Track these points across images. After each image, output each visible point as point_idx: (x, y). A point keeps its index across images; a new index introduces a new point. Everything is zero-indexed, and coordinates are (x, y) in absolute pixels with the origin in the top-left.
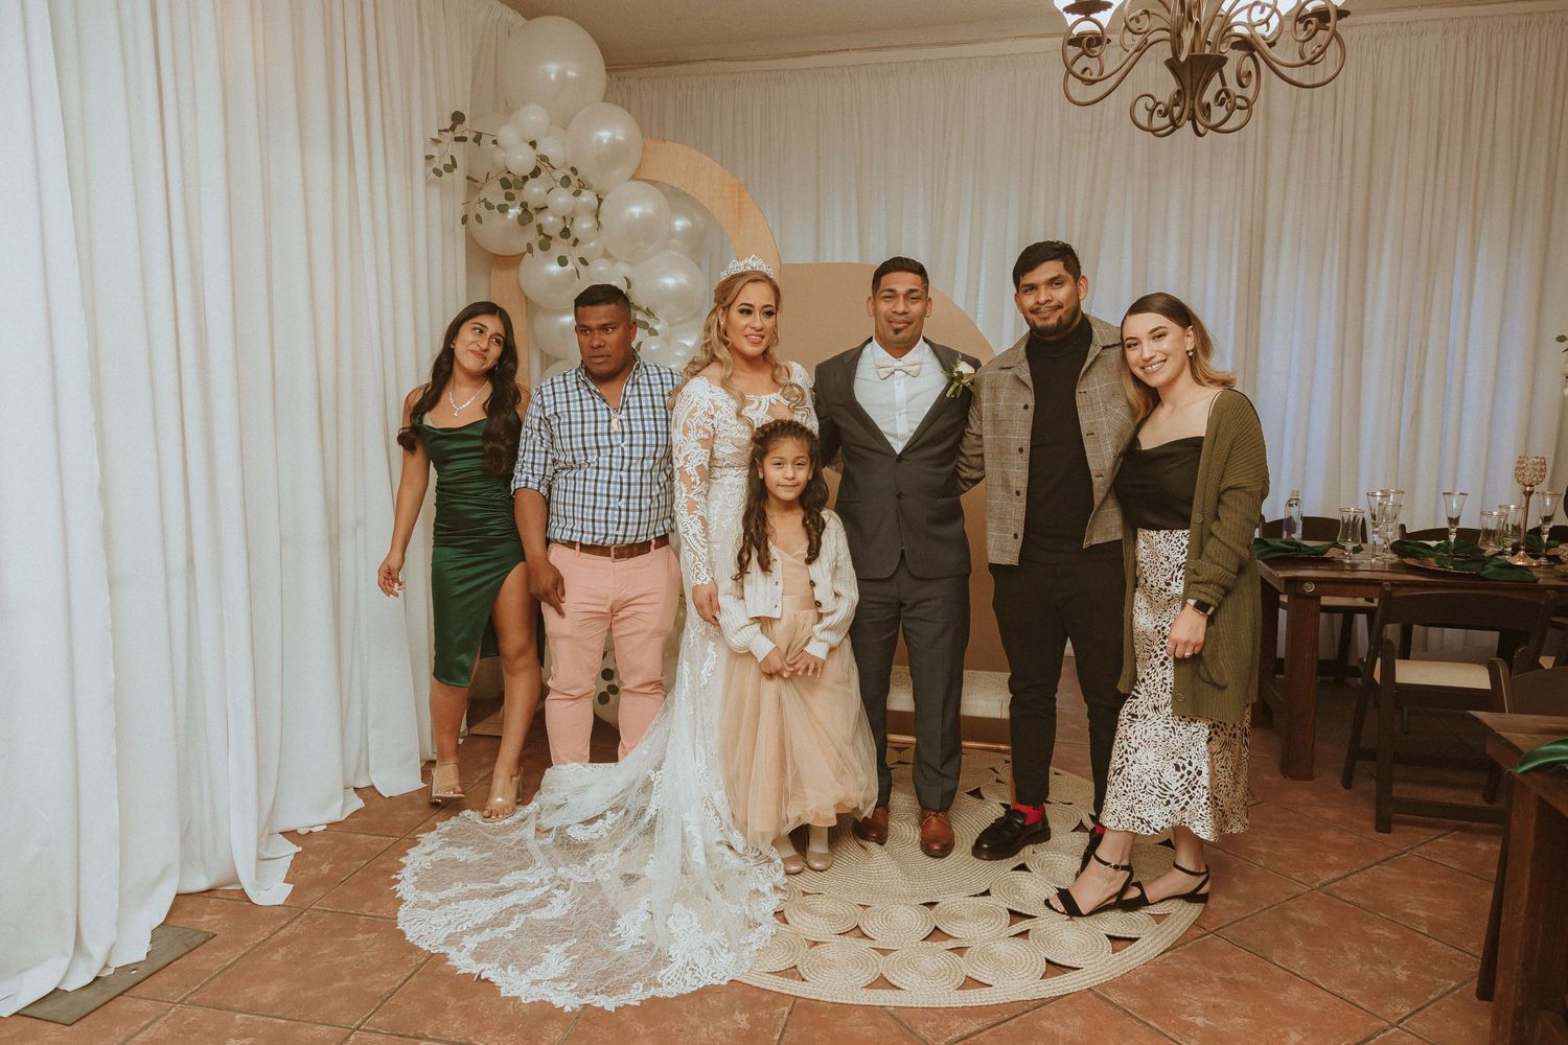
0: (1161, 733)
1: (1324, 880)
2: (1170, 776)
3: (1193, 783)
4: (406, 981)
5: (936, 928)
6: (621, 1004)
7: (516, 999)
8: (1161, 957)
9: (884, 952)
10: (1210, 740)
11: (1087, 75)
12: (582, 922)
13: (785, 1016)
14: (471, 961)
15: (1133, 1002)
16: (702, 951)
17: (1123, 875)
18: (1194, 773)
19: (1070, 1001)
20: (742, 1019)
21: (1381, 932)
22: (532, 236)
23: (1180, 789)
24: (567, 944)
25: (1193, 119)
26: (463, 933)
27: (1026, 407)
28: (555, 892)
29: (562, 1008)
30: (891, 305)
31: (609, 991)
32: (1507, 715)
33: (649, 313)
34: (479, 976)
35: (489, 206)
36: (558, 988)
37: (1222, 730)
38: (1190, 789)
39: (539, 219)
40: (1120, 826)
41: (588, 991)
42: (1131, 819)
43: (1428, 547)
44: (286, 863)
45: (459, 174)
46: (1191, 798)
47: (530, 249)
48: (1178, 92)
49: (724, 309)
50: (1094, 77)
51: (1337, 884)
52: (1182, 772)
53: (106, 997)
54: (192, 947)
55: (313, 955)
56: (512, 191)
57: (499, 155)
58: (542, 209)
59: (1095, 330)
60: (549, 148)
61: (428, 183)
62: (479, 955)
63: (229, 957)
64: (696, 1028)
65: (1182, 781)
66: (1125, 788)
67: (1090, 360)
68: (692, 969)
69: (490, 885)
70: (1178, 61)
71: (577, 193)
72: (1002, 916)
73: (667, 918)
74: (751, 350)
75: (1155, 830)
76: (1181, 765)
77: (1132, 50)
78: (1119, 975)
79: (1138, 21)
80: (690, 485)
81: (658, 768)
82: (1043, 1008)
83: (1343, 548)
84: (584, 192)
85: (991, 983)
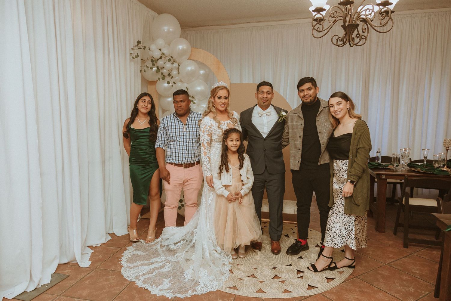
0: (341, 218)
1: (389, 262)
2: (344, 231)
3: (350, 233)
4: (124, 289)
5: (276, 275)
6: (185, 296)
7: (155, 295)
8: (342, 284)
9: (261, 282)
10: (355, 220)
11: (319, 30)
12: (174, 273)
13: (233, 300)
14: (142, 284)
15: (333, 297)
16: (209, 281)
17: (330, 260)
18: (350, 230)
19: (315, 297)
21: (405, 277)
22: (160, 76)
23: (347, 235)
24: (170, 279)
25: (349, 42)
26: (140, 276)
27: (301, 124)
28: (166, 264)
29: (168, 298)
30: (262, 95)
31: (182, 293)
32: (442, 214)
33: (193, 97)
34: (145, 288)
35: (148, 67)
36: (167, 292)
37: (359, 218)
38: (349, 235)
39: (162, 71)
40: (329, 246)
41: (176, 292)
42: (332, 243)
43: (418, 165)
44: (89, 255)
45: (139, 59)
46: (349, 237)
47: (159, 79)
48: (345, 34)
49: (213, 97)
50: (321, 30)
51: (393, 263)
52: (347, 230)
53: (39, 294)
54: (63, 279)
55: (97, 282)
56: (154, 63)
57: (151, 53)
58: (163, 68)
59: (321, 102)
60: (165, 51)
61: (130, 61)
62: (144, 282)
63: (73, 282)
65: (347, 233)
66: (330, 234)
67: (320, 111)
68: (206, 287)
69: (147, 262)
70: (345, 25)
71: (173, 64)
72: (295, 272)
73: (198, 271)
74: (221, 109)
75: (339, 246)
76: (347, 228)
77: (332, 22)
78: (329, 289)
79: (333, 14)
80: (205, 148)
81: (195, 228)
82: (307, 299)
83: (393, 165)
84: (175, 63)
85: (292, 291)
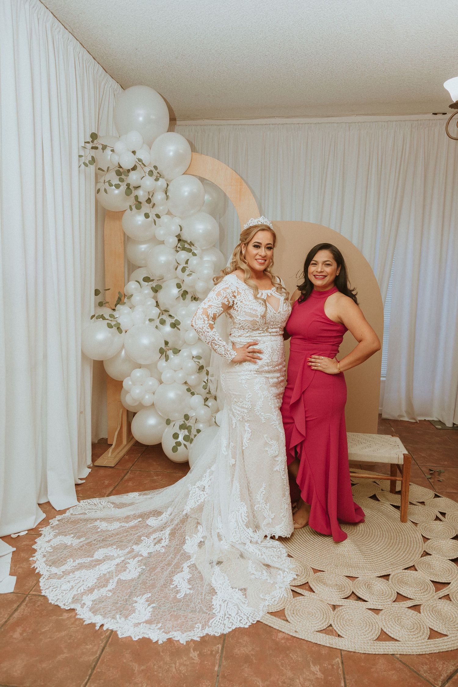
4: (103, 651)
9: (376, 611)
13: (340, 665)
20: (315, 669)
22: (131, 201)
26: (82, 594)
33: (191, 244)
35: (111, 185)
36: (151, 628)
39: (136, 192)
44: (8, 559)
49: (245, 244)
55: (39, 632)
56: (122, 176)
57: (115, 158)
58: (138, 187)
60: (142, 155)
64: (292, 679)
69: (89, 559)
71: (156, 180)
74: (258, 267)
84: (160, 179)
85: (447, 634)
